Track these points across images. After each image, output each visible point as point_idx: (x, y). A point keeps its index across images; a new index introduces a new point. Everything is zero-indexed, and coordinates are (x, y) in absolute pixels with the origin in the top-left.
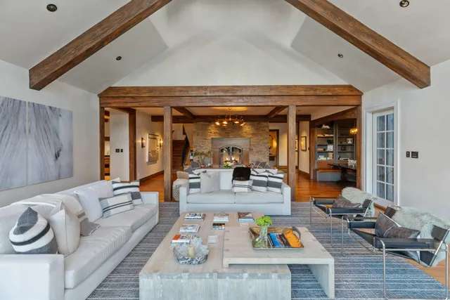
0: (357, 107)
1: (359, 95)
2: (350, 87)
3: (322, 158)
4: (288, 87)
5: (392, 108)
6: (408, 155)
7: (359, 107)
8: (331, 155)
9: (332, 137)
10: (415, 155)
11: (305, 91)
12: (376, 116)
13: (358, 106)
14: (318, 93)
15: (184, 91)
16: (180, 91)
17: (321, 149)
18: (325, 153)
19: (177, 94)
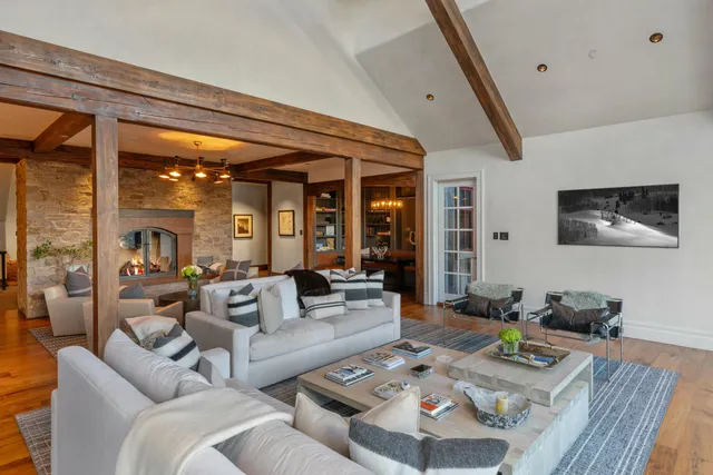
0: (417, 172)
1: (421, 154)
2: (415, 142)
3: (321, 248)
4: (354, 125)
5: (474, 179)
6: (495, 236)
7: (419, 172)
8: (331, 241)
9: (334, 213)
10: (505, 236)
11: (374, 137)
12: (443, 186)
13: (417, 170)
14: (387, 143)
15: (165, 87)
16: (154, 84)
17: (319, 233)
18: (323, 239)
19: (145, 89)
